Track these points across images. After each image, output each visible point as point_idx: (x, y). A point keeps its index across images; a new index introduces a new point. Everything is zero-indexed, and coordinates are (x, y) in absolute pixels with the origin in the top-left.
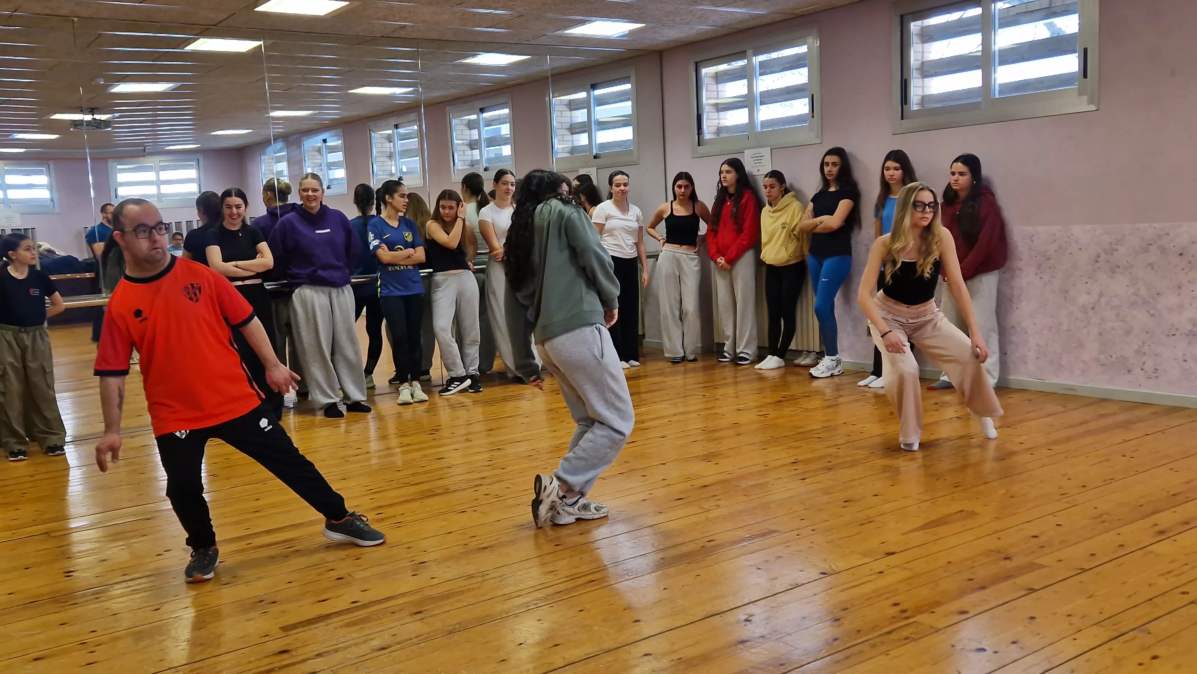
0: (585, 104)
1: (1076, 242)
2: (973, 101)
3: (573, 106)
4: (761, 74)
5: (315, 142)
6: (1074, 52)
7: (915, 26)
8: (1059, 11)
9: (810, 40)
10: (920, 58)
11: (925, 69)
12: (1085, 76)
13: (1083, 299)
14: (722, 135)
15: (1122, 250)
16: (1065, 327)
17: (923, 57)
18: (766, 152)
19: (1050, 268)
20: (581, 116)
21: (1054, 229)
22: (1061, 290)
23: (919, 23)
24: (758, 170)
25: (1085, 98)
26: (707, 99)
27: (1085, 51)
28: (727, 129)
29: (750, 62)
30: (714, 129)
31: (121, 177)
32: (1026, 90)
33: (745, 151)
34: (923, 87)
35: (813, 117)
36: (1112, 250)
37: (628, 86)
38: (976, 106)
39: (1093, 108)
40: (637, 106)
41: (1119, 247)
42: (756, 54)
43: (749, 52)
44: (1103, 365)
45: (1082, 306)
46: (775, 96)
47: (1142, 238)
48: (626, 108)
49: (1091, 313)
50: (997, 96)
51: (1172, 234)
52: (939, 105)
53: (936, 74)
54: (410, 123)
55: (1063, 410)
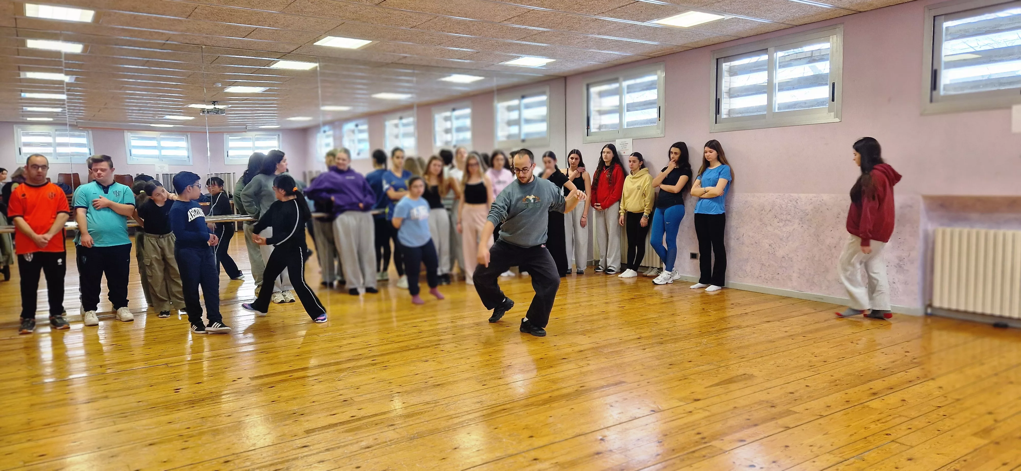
0: (518, 108)
1: (825, 205)
2: (761, 113)
3: (510, 109)
4: (628, 93)
5: (350, 126)
6: (826, 84)
7: (725, 66)
8: (817, 59)
9: (659, 72)
10: (728, 86)
11: (731, 92)
12: (833, 100)
13: (828, 241)
14: (602, 130)
16: (816, 259)
17: (730, 85)
18: (629, 141)
19: (808, 220)
20: (514, 115)
22: (815, 235)
23: (728, 64)
24: (624, 153)
25: (833, 114)
26: (594, 107)
27: (834, 84)
28: (606, 126)
29: (621, 85)
30: (597, 126)
31: (231, 144)
32: (795, 108)
33: (617, 140)
34: (730, 104)
35: (660, 120)
37: (544, 98)
38: (764, 116)
39: (837, 120)
40: (550, 110)
42: (626, 79)
43: (621, 79)
45: (828, 246)
46: (637, 106)
48: (543, 111)
49: (833, 250)
50: (777, 111)
52: (740, 115)
53: (738, 96)
54: (409, 116)
55: (814, 311)
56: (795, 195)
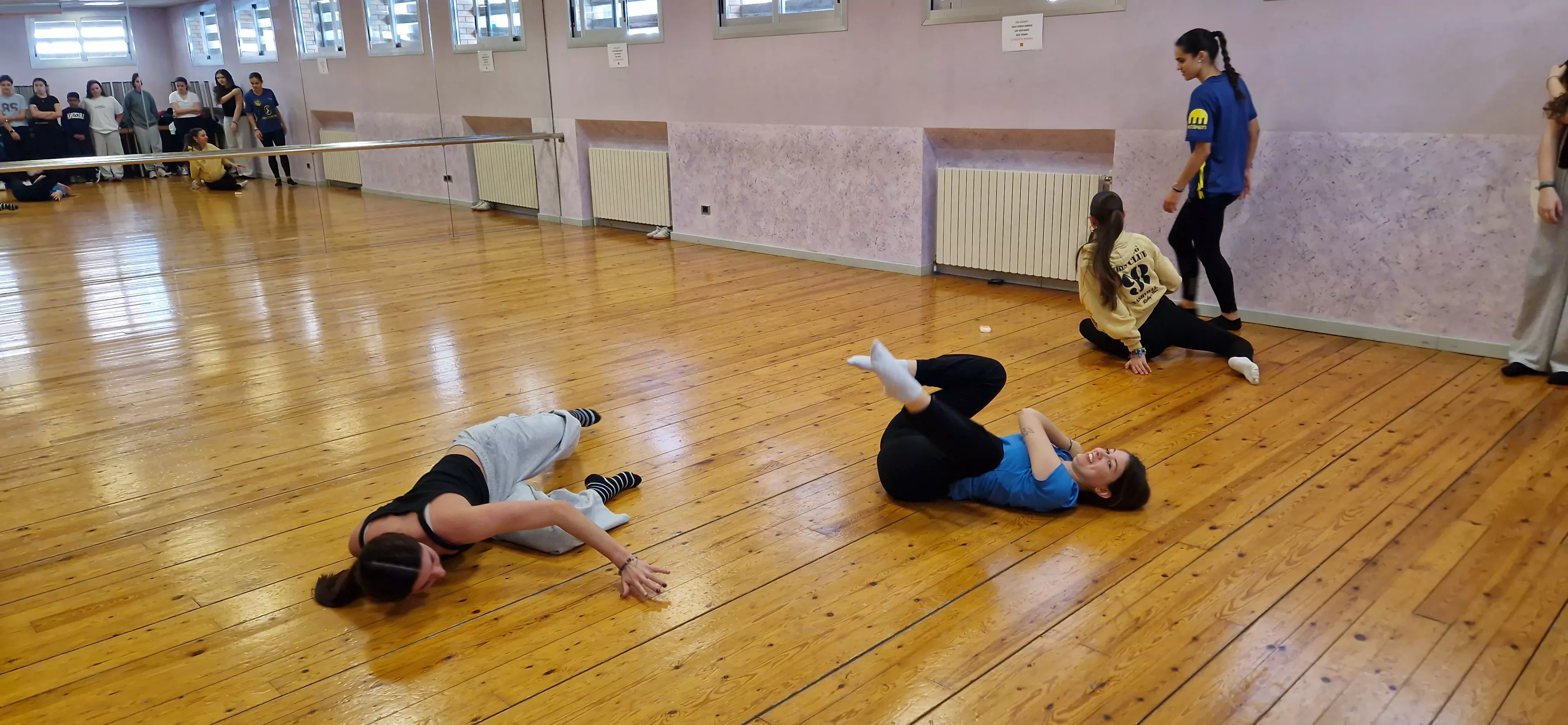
1: (835, 139)
2: (768, 14)
12: (839, 1)
13: (841, 187)
15: (863, 147)
16: (829, 209)
21: (822, 128)
25: (839, 18)
30: (587, 22)
33: (608, 45)
36: (857, 148)
38: (768, 20)
39: (843, 27)
41: (861, 145)
44: (852, 240)
45: (840, 192)
47: (875, 138)
49: (845, 198)
50: (784, 12)
51: (893, 137)
52: (751, 15)
55: (817, 273)
56: (805, 127)
